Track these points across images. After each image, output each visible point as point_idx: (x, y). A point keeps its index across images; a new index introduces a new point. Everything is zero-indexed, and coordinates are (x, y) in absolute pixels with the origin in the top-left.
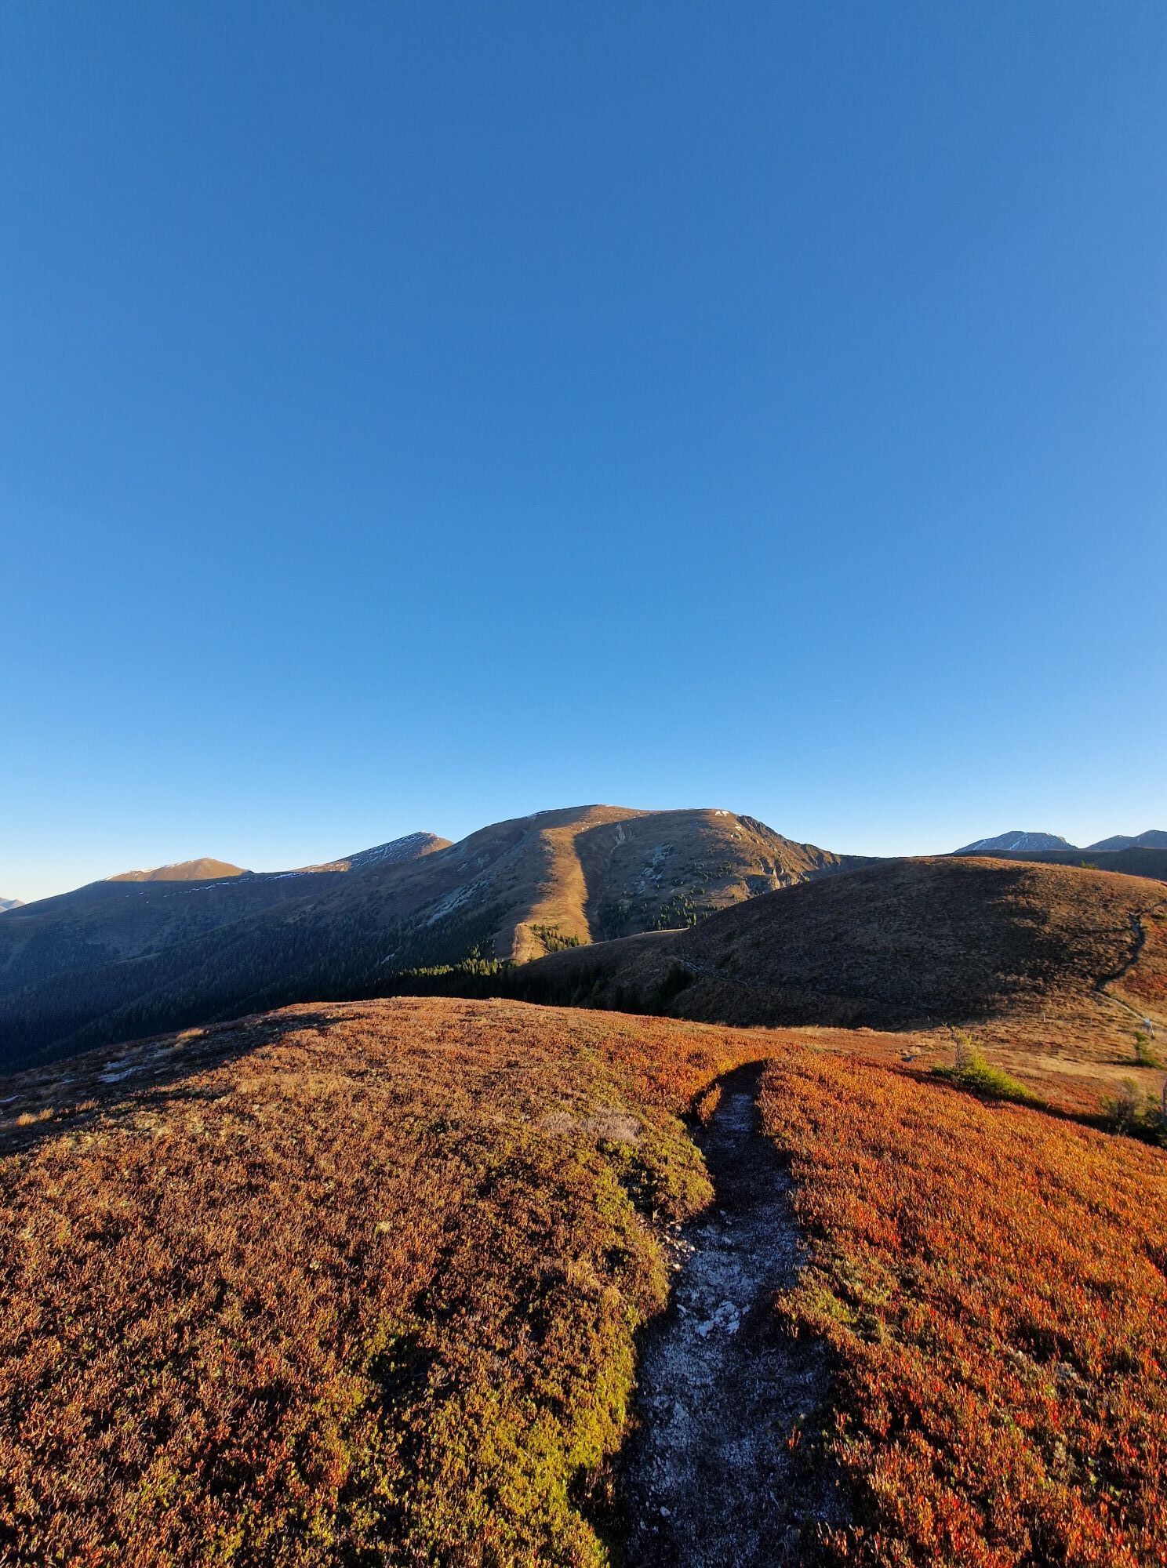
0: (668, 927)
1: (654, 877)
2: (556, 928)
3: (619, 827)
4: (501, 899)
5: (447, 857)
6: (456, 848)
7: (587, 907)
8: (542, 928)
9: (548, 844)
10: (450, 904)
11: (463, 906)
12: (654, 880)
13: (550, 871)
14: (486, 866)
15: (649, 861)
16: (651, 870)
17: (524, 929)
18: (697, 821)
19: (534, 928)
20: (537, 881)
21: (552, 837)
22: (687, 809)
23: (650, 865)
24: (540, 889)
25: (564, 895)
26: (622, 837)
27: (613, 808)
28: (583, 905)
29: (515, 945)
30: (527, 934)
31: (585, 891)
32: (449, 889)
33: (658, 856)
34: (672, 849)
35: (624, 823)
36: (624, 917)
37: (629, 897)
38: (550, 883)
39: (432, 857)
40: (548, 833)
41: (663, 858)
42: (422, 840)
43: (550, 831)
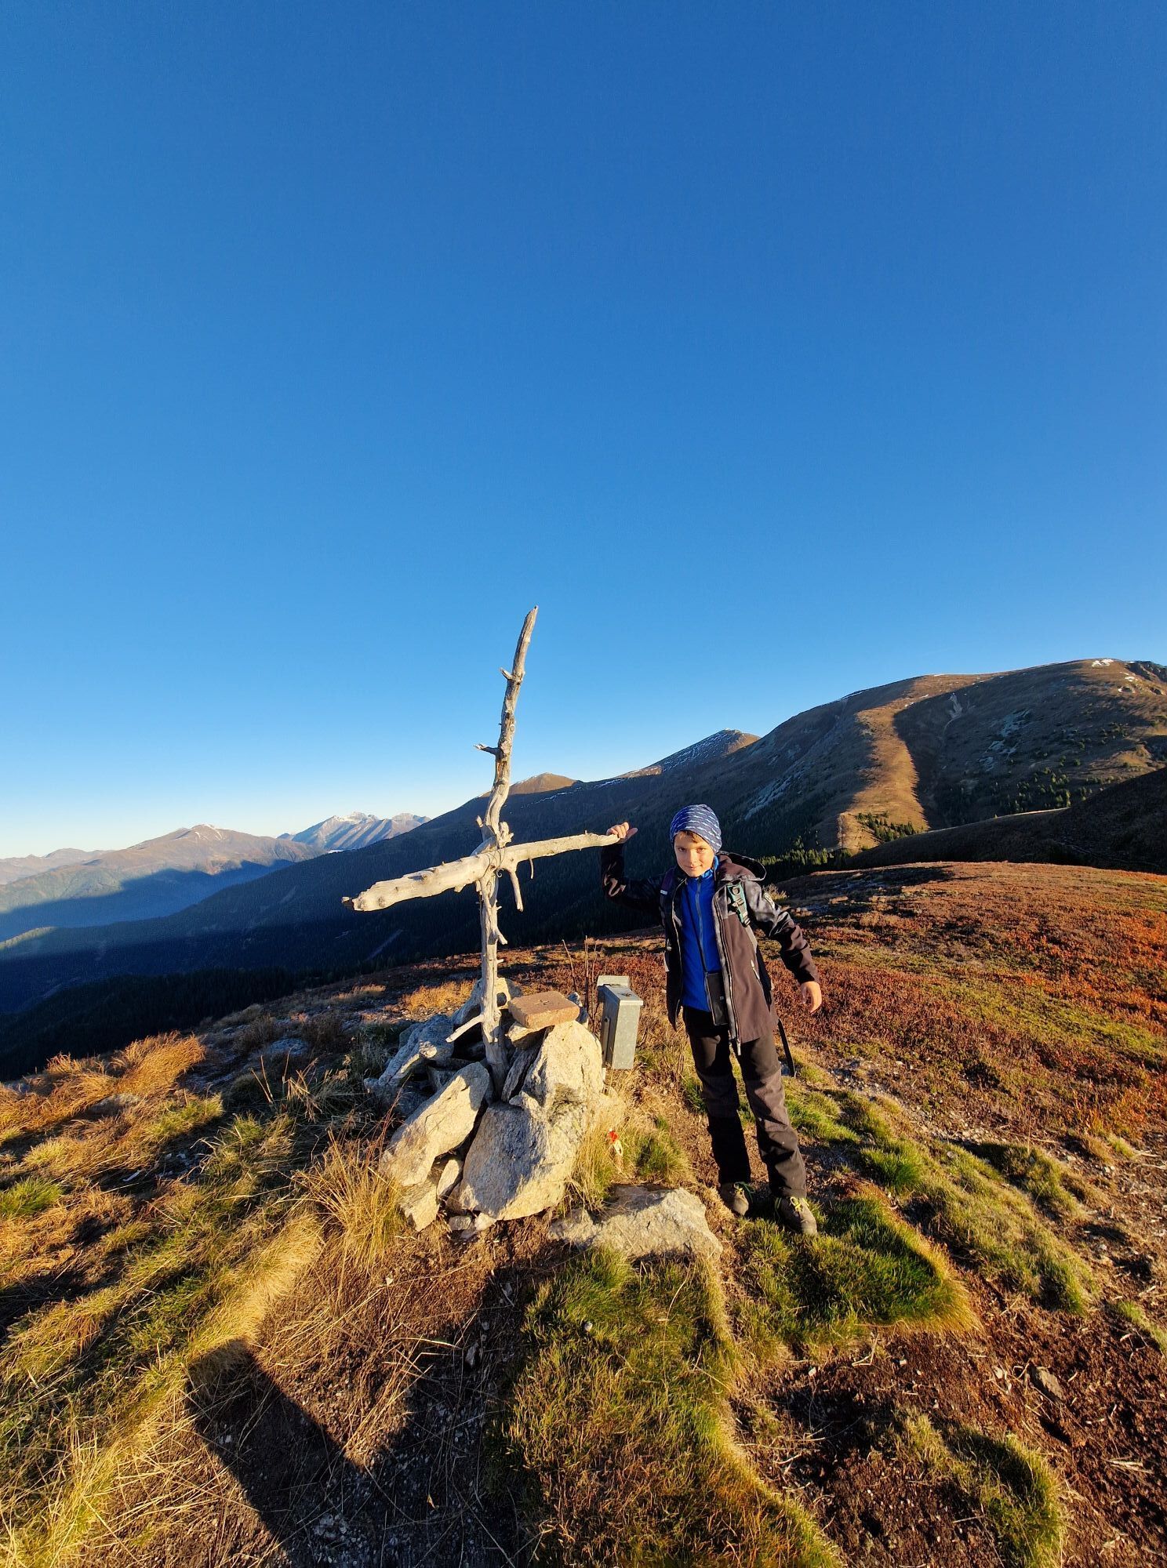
0: (1031, 807)
1: (1005, 751)
2: (885, 815)
3: (953, 699)
4: (819, 788)
5: (757, 752)
6: (764, 742)
7: (920, 790)
8: (868, 816)
9: (867, 727)
10: (766, 797)
11: (780, 798)
12: (1005, 755)
13: (871, 756)
14: (797, 757)
15: (998, 733)
16: (1001, 743)
17: (848, 817)
18: (1066, 678)
19: (860, 816)
20: (857, 767)
21: (870, 720)
22: (1048, 664)
23: (1000, 738)
24: (862, 776)
25: (890, 780)
26: (958, 708)
27: (943, 677)
28: (914, 789)
29: (840, 835)
30: (852, 823)
31: (914, 773)
32: (762, 784)
33: (1009, 726)
34: (1029, 716)
35: (959, 692)
36: (968, 800)
37: (973, 776)
38: (873, 769)
39: (741, 753)
40: (864, 716)
41: (1016, 728)
42: (729, 737)
43: (866, 712)
